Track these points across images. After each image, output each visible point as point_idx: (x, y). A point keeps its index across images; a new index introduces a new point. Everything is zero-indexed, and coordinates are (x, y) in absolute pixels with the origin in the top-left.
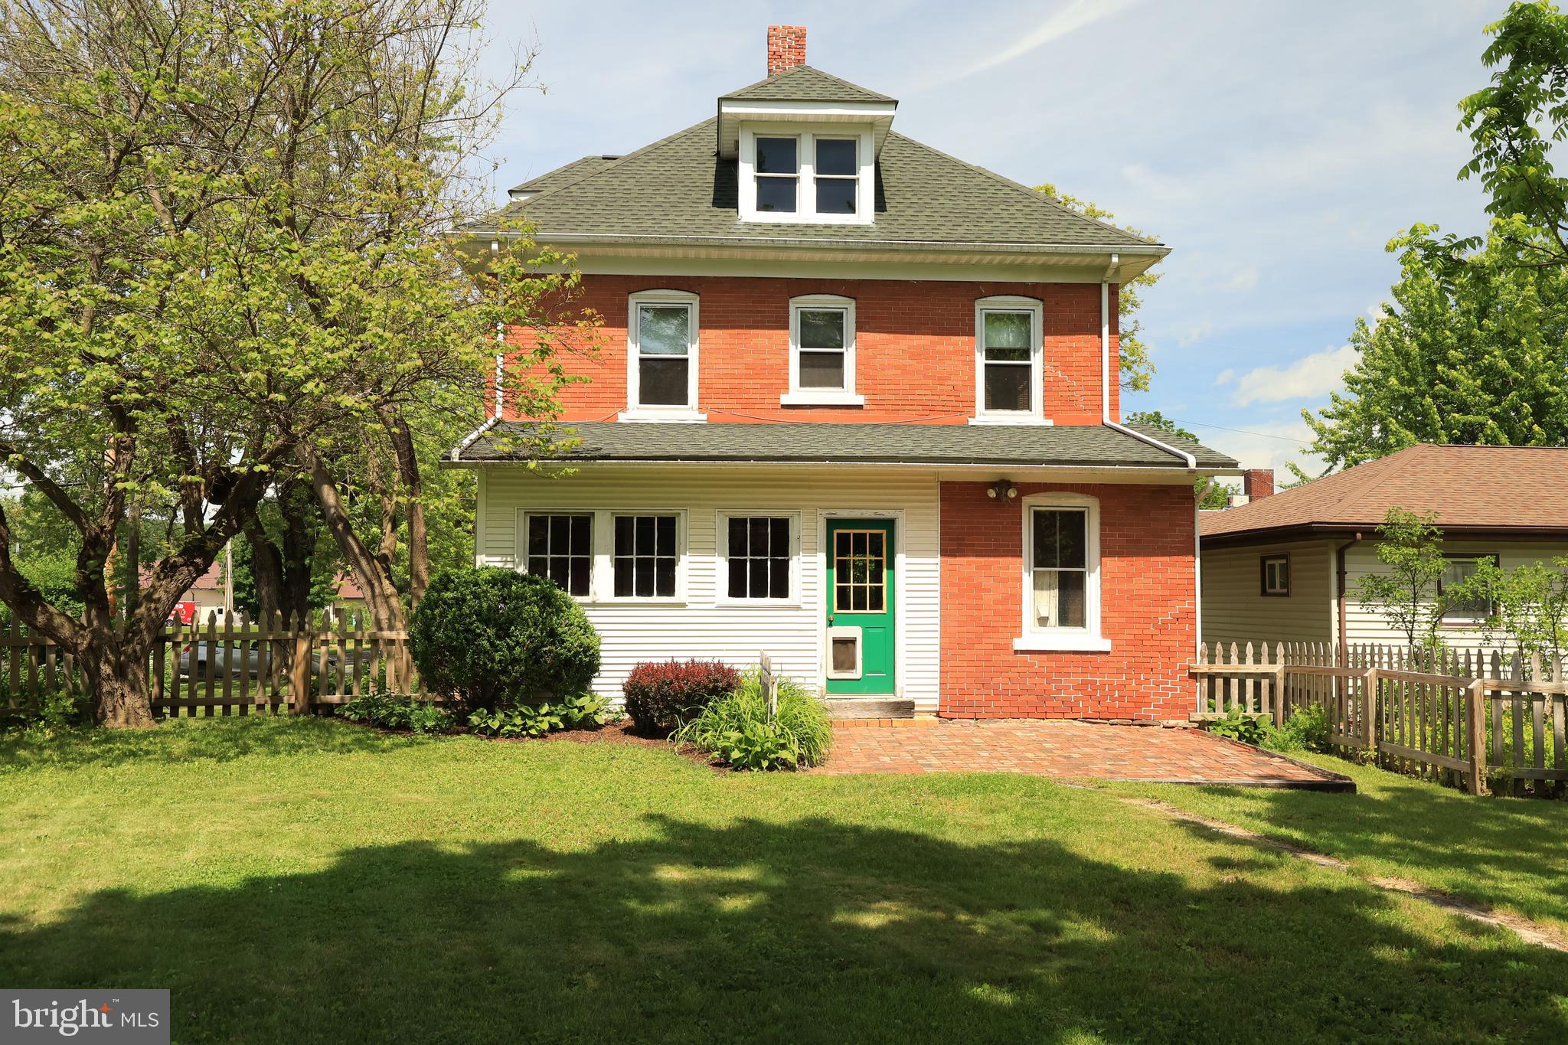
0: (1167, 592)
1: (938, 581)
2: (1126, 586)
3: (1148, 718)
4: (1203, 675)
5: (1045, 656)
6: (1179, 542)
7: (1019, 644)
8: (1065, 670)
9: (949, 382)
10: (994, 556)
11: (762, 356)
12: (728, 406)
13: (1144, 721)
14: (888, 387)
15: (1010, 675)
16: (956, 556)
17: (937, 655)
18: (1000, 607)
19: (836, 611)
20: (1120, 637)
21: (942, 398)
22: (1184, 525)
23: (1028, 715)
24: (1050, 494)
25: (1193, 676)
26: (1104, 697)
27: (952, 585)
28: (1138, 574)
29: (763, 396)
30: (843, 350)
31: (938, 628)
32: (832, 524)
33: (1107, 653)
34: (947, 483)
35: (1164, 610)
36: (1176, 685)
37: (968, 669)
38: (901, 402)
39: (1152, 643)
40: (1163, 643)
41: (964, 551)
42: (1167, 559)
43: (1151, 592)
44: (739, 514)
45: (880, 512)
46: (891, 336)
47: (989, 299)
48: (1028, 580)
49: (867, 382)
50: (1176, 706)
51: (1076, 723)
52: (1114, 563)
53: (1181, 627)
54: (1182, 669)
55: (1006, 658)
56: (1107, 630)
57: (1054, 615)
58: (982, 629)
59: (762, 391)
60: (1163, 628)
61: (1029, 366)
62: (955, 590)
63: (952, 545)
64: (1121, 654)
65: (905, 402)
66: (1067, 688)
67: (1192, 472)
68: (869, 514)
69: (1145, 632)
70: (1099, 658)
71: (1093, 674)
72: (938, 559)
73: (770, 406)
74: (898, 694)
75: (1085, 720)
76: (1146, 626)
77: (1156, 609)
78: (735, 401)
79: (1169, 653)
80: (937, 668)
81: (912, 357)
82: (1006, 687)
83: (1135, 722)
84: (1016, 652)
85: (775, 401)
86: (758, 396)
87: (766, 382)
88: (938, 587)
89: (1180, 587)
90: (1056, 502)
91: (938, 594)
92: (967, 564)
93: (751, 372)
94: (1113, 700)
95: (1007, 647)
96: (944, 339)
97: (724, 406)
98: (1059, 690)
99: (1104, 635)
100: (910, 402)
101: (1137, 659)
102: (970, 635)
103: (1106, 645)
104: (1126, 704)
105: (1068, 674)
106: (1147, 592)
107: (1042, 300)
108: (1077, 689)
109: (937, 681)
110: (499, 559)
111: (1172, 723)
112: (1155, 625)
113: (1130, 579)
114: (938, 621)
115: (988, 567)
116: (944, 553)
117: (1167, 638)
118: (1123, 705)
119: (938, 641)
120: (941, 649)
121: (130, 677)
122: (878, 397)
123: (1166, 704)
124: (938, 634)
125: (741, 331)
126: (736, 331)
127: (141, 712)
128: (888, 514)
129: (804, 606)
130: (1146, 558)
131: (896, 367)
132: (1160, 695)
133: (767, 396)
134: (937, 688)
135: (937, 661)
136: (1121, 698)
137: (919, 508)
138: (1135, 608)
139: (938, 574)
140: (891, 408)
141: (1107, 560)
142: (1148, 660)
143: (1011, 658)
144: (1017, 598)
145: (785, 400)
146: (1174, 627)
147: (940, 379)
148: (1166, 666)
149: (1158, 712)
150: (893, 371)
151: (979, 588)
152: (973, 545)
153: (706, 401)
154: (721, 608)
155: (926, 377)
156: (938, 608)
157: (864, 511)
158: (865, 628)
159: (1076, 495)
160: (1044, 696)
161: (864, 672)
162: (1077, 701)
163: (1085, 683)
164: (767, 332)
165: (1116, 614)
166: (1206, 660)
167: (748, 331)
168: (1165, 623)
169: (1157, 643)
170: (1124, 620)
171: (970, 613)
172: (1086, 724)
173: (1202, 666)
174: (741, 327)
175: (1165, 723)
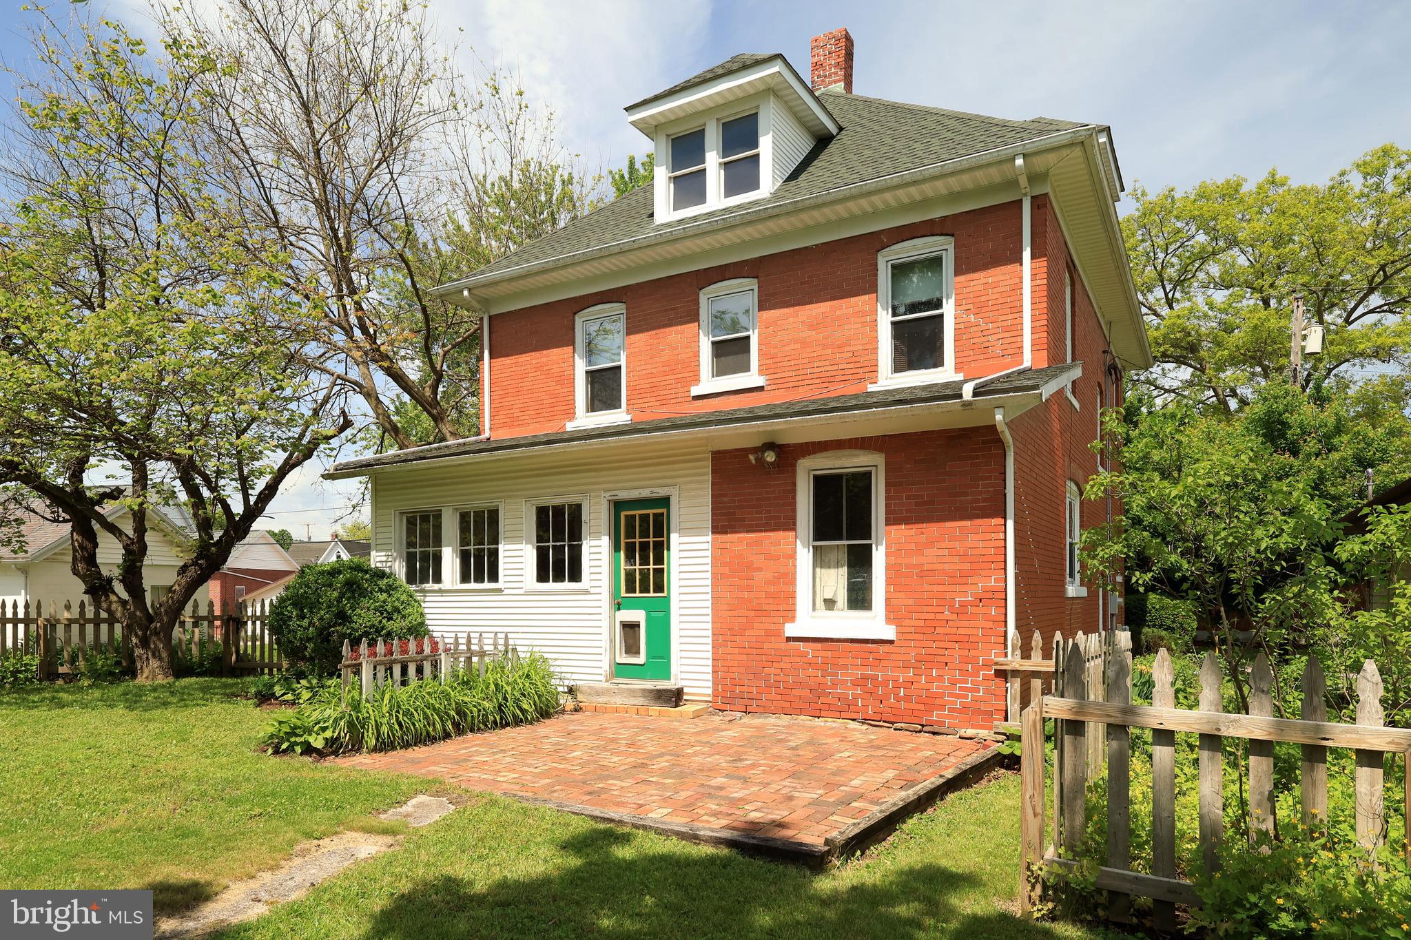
0: (967, 566)
1: (709, 560)
2: (914, 560)
3: (942, 724)
4: (1015, 673)
5: (819, 645)
6: (984, 500)
7: (791, 630)
8: (841, 661)
9: (848, 349)
10: (766, 531)
11: (675, 352)
12: (650, 404)
13: (936, 728)
14: (788, 364)
15: (782, 665)
16: (726, 533)
17: (709, 640)
18: (772, 589)
19: (623, 594)
20: (906, 622)
21: (841, 367)
22: (989, 478)
23: (801, 712)
24: (825, 454)
25: (1002, 674)
26: (886, 696)
27: (724, 564)
28: (931, 544)
29: (677, 391)
30: (750, 333)
31: (709, 611)
32: (618, 506)
33: (891, 642)
34: (719, 452)
35: (964, 588)
36: (979, 687)
37: (738, 657)
38: (800, 378)
39: (947, 630)
40: (960, 631)
41: (734, 527)
42: (968, 523)
43: (947, 567)
44: (543, 503)
45: (655, 490)
46: (791, 310)
47: (893, 247)
48: (804, 556)
49: (768, 362)
50: (978, 712)
51: (852, 725)
52: (902, 532)
53: (985, 610)
54: (987, 665)
55: (777, 646)
56: (893, 615)
57: (842, 597)
58: (753, 613)
59: (677, 386)
60: (961, 611)
61: (941, 316)
62: (727, 570)
63: (724, 522)
64: (906, 643)
65: (804, 377)
66: (843, 683)
67: (968, 404)
68: (645, 493)
69: (939, 616)
70: (883, 648)
71: (874, 667)
72: (709, 538)
73: (683, 400)
74: (673, 681)
75: (864, 721)
76: (940, 609)
77: (953, 588)
78: (654, 399)
79: (969, 643)
80: (710, 655)
81: (811, 328)
82: (778, 678)
83: (926, 729)
84: (789, 639)
85: (687, 394)
86: (673, 392)
87: (680, 376)
88: (709, 568)
89: (985, 558)
90: (838, 463)
91: (709, 575)
92: (739, 541)
93: (667, 369)
94: (898, 699)
95: (780, 632)
96: (844, 302)
97: (646, 405)
98: (835, 685)
99: (889, 620)
100: (809, 377)
101: (929, 651)
102: (740, 620)
103: (889, 633)
104: (913, 706)
105: (845, 666)
106: (939, 567)
107: (952, 235)
108: (855, 684)
109: (710, 669)
110: (383, 554)
111: (970, 732)
112: (951, 607)
113: (919, 550)
114: (709, 604)
115: (758, 543)
116: (717, 529)
117: (966, 624)
118: (910, 706)
119: (709, 626)
120: (713, 634)
121: (152, 646)
122: (779, 376)
123: (964, 708)
124: (709, 619)
125: (658, 331)
126: (655, 332)
127: (157, 670)
128: (662, 492)
129: (592, 590)
130: (941, 524)
131: (796, 342)
132: (958, 696)
133: (681, 390)
134: (710, 677)
135: (709, 648)
136: (907, 698)
137: (691, 482)
138: (926, 587)
139: (709, 553)
140: (791, 385)
141: (893, 528)
142: (941, 652)
143: (783, 646)
144: (789, 578)
145: (695, 391)
146: (975, 610)
147: (840, 346)
148: (965, 660)
149: (954, 718)
150: (793, 347)
151: (750, 567)
152: (744, 519)
153: (632, 402)
154: (528, 593)
155: (825, 346)
156: (709, 589)
157: (641, 490)
158: (648, 612)
159: (857, 452)
160: (819, 690)
161: (647, 658)
162: (855, 699)
163: (865, 678)
164: (680, 328)
165: (902, 595)
166: (1018, 652)
167: (663, 330)
168: (963, 605)
169: (954, 631)
170: (912, 602)
171: (741, 595)
172: (865, 727)
173: (1014, 661)
174: (658, 328)
175: (962, 732)
